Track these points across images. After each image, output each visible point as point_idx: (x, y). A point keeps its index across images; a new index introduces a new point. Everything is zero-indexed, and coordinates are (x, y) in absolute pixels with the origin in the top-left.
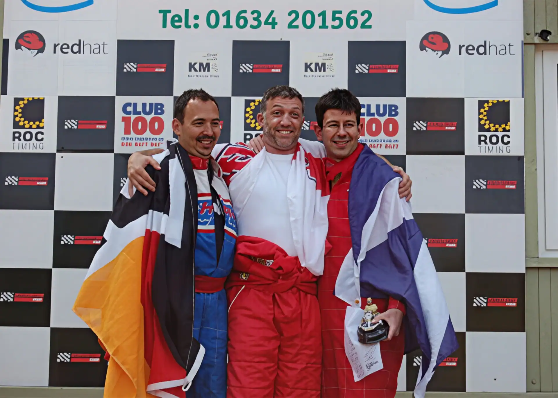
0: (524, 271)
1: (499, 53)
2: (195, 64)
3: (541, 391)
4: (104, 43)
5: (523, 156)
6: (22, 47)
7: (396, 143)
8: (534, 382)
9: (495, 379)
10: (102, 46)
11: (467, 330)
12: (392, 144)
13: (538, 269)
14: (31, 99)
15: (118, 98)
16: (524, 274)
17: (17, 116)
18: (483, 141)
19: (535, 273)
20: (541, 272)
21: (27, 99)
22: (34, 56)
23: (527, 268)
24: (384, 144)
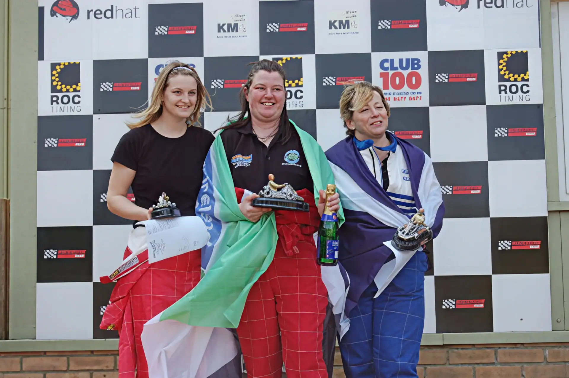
0: (546, 215)
1: (517, 6)
2: (224, 25)
3: (566, 329)
4: (135, 7)
5: (542, 104)
6: (57, 14)
7: (419, 96)
8: (559, 320)
9: (522, 319)
10: (133, 11)
11: (493, 273)
12: (415, 96)
13: (559, 213)
14: (66, 64)
15: (150, 60)
16: (546, 217)
17: (54, 80)
18: (503, 90)
19: (556, 216)
20: (562, 214)
21: (63, 64)
22: (69, 22)
23: (549, 212)
24: (408, 97)
